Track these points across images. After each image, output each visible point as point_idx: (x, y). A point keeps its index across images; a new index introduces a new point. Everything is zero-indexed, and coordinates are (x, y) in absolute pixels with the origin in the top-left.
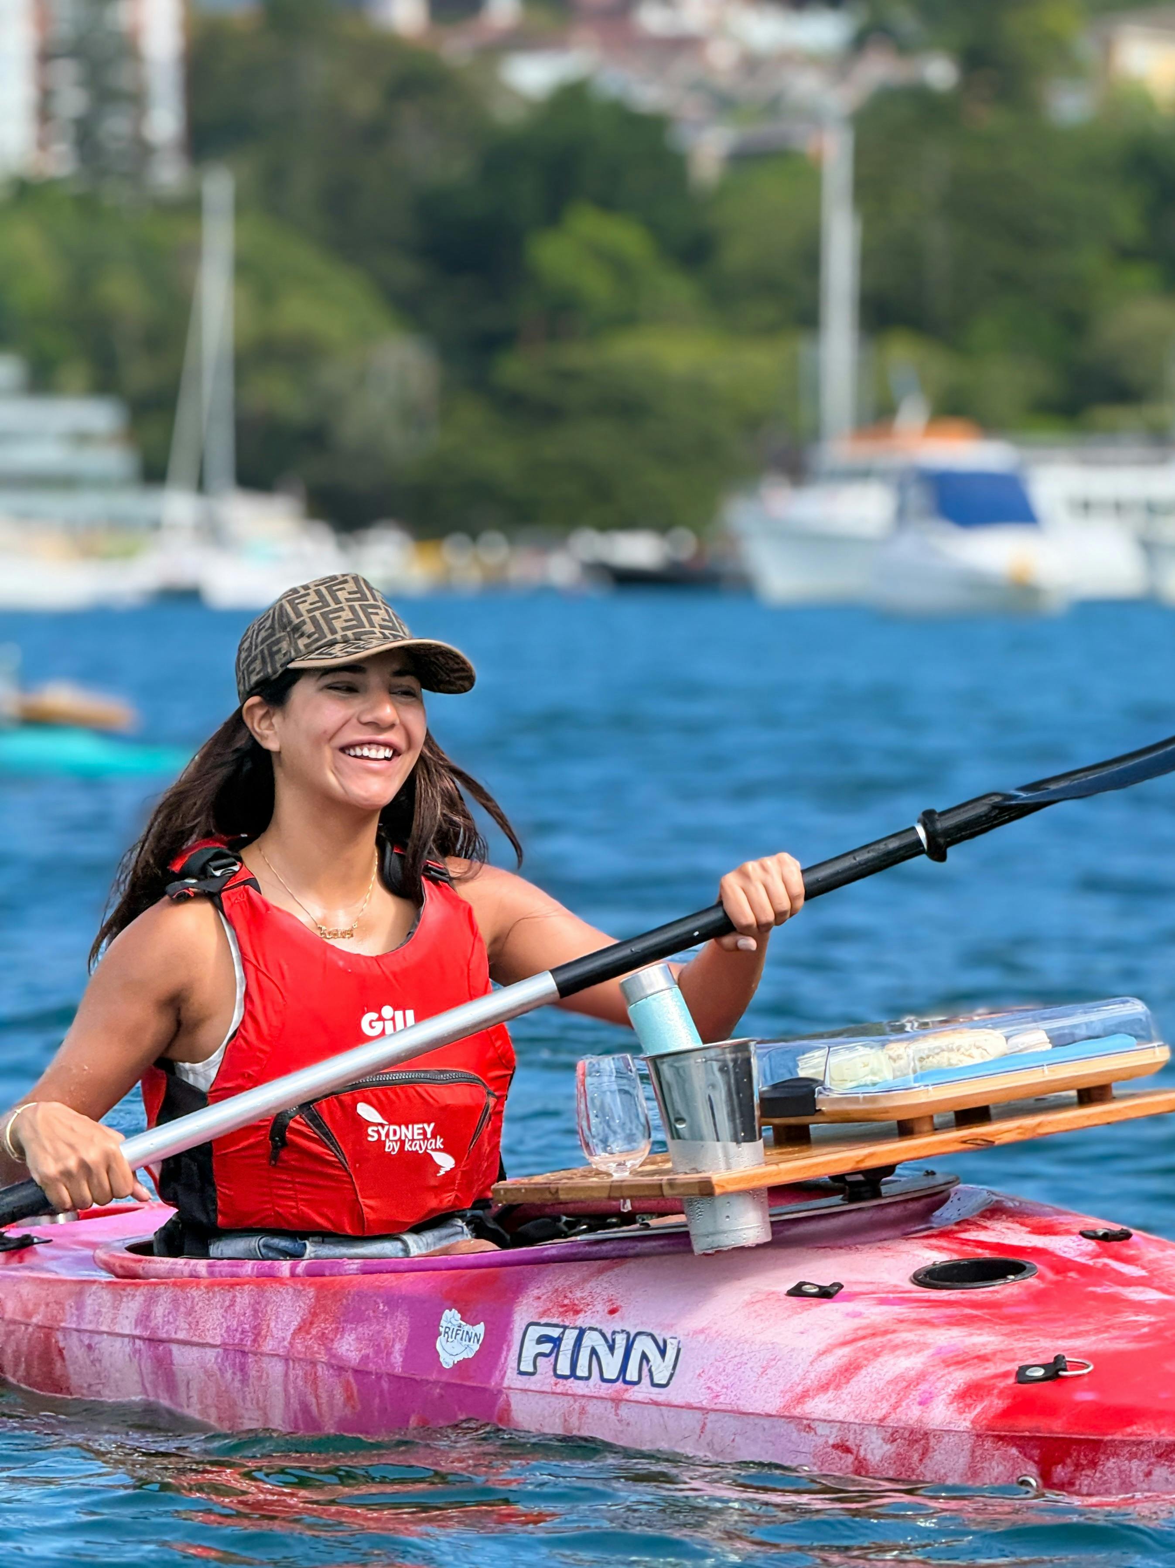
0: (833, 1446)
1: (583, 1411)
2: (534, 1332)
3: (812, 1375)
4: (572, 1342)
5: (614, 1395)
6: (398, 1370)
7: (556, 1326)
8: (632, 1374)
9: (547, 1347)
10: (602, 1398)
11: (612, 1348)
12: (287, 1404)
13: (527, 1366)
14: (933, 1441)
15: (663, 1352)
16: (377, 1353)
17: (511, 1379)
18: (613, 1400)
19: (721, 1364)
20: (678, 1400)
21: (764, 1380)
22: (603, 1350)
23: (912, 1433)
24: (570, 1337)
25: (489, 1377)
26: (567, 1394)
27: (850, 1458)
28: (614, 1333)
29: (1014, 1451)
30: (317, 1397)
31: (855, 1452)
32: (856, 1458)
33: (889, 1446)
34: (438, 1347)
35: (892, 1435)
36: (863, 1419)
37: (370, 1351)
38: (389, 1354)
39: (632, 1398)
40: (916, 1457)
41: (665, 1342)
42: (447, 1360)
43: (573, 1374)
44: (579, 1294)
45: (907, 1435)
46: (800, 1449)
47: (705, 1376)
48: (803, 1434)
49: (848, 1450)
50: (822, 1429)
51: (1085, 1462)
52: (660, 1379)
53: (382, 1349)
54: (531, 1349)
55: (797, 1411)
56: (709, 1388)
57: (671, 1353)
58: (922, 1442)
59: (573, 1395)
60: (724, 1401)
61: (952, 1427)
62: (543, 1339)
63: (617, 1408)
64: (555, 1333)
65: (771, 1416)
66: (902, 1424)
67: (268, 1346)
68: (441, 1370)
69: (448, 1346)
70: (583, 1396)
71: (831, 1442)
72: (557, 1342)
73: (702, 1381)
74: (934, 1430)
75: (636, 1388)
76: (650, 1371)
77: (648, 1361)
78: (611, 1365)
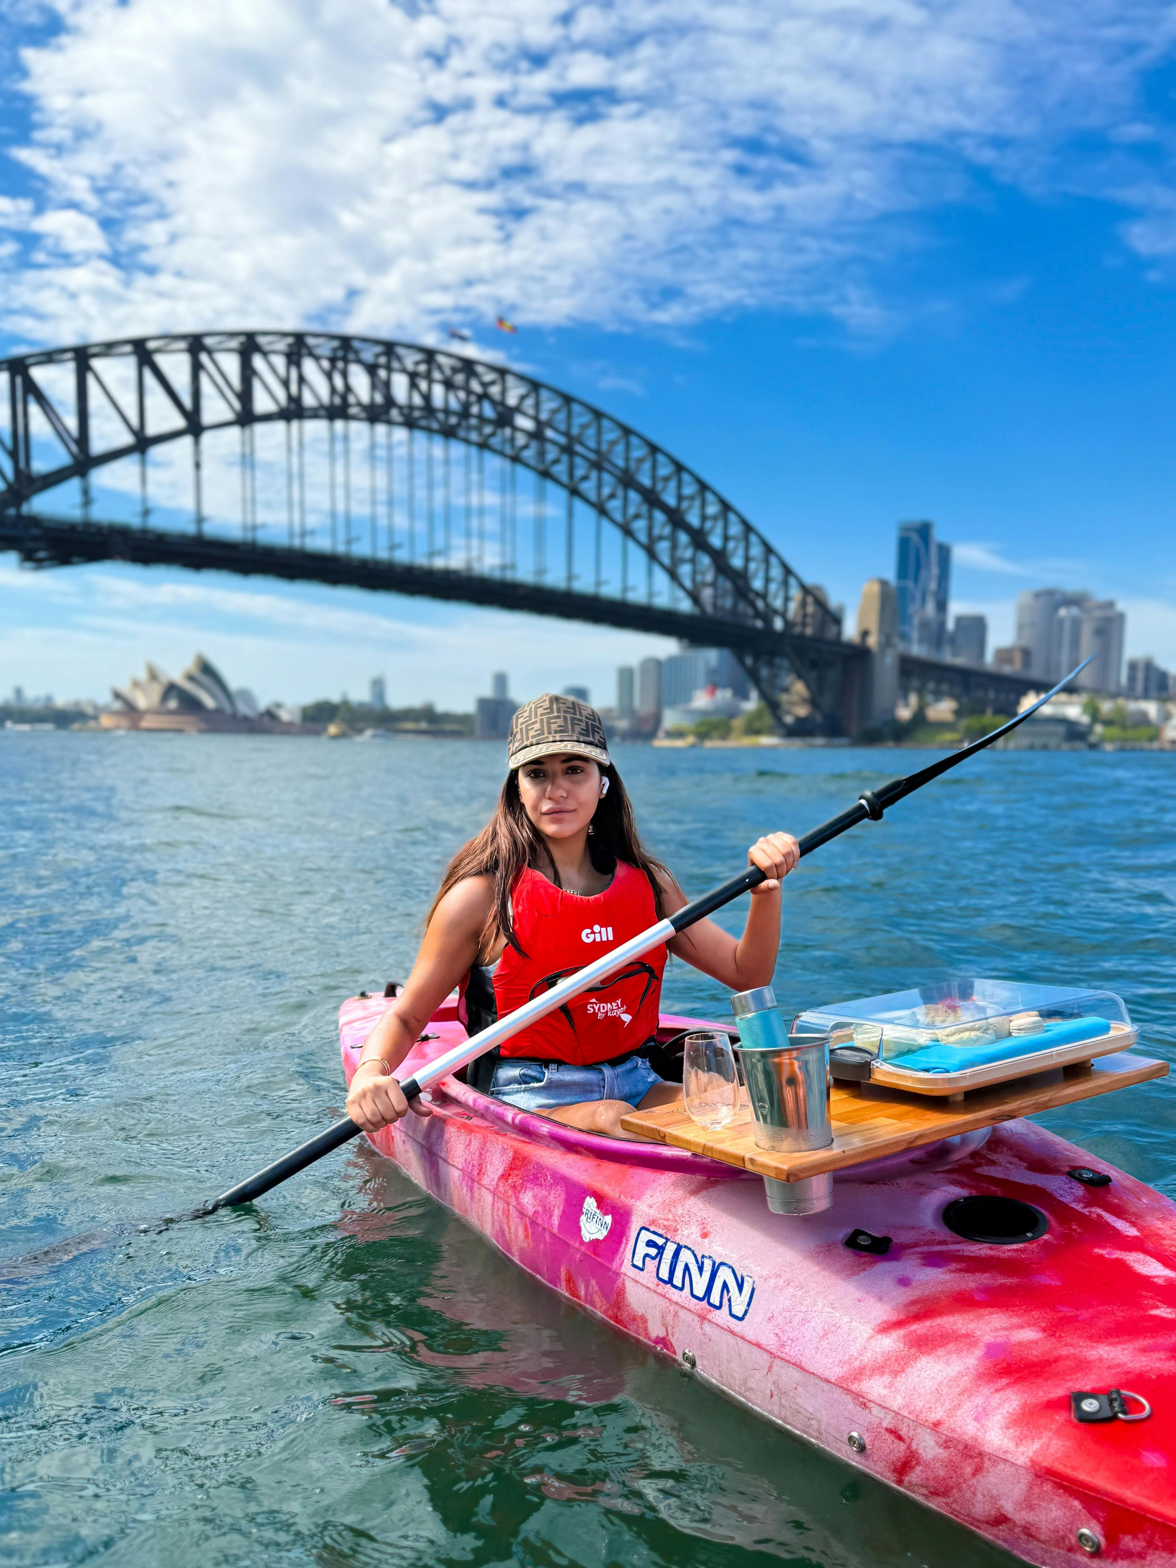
0: (887, 1429)
1: (676, 1315)
2: (645, 1236)
3: (869, 1354)
4: (671, 1254)
5: (700, 1312)
6: (555, 1230)
7: (661, 1236)
8: (715, 1298)
9: (653, 1251)
10: (690, 1310)
11: (701, 1269)
12: (493, 1225)
13: (638, 1262)
14: (987, 1464)
15: (740, 1287)
16: (545, 1211)
17: (626, 1268)
18: (699, 1316)
19: (788, 1314)
20: (750, 1336)
21: (824, 1343)
22: (694, 1269)
23: (966, 1447)
24: (670, 1249)
25: (612, 1260)
26: (664, 1296)
27: (902, 1446)
28: (703, 1257)
29: (1076, 1504)
30: (509, 1227)
31: (908, 1441)
32: (909, 1448)
33: (941, 1451)
34: (582, 1224)
35: (946, 1442)
36: (917, 1416)
37: (540, 1209)
38: (551, 1216)
39: (714, 1320)
40: (968, 1470)
41: (743, 1278)
42: (587, 1237)
43: (670, 1281)
44: (680, 1211)
45: (961, 1447)
46: (855, 1418)
47: (774, 1323)
48: (859, 1408)
49: (900, 1438)
50: (876, 1410)
51: (1160, 1544)
52: (738, 1311)
53: (547, 1211)
54: (642, 1249)
55: (855, 1387)
56: (777, 1335)
57: (747, 1289)
58: (976, 1460)
59: (670, 1300)
60: (791, 1352)
61: (1009, 1457)
62: (650, 1244)
63: (702, 1323)
64: (660, 1241)
65: (830, 1382)
66: (955, 1436)
67: (486, 1181)
68: (582, 1242)
69: (587, 1225)
70: (676, 1303)
71: (885, 1425)
72: (661, 1249)
73: (771, 1325)
74: (989, 1454)
75: (717, 1312)
76: (729, 1300)
77: (728, 1292)
78: (700, 1285)
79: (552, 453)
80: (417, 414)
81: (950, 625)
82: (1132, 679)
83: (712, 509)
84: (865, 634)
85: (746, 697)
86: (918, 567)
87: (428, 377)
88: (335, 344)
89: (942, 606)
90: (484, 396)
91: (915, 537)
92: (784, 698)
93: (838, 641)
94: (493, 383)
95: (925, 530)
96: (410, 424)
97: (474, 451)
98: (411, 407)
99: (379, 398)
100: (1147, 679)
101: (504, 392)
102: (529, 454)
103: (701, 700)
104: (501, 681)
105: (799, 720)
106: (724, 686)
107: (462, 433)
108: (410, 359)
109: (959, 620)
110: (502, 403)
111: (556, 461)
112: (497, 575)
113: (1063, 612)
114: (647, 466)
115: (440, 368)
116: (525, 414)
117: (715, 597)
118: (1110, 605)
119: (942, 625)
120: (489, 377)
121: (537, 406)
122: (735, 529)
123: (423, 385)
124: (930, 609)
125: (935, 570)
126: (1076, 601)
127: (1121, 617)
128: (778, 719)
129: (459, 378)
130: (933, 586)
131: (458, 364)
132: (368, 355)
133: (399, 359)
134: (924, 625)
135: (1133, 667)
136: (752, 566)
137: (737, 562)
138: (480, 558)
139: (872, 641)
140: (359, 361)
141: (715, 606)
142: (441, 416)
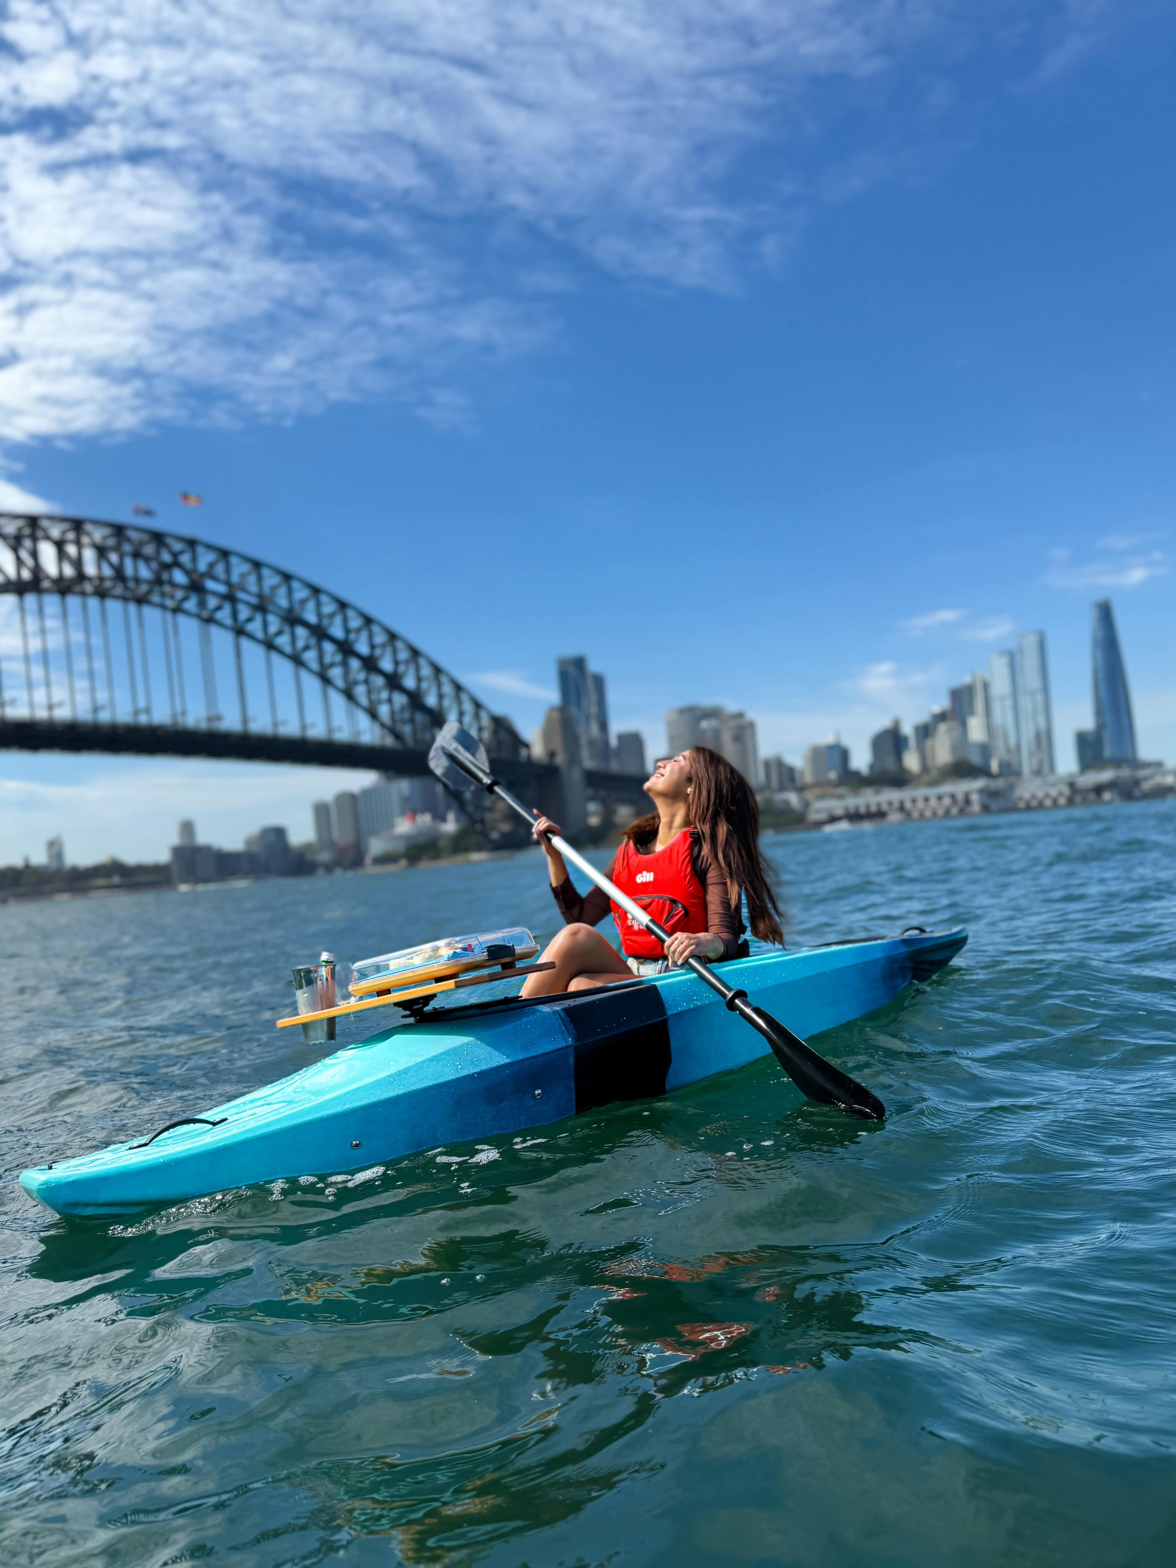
79: (244, 613)
80: (108, 584)
81: (613, 742)
82: (768, 775)
83: (403, 655)
84: (552, 754)
85: (444, 819)
86: (579, 696)
87: (117, 548)
88: (20, 523)
89: (604, 726)
90: (177, 564)
91: (572, 670)
92: (488, 816)
93: (530, 761)
94: (182, 552)
95: (579, 663)
96: (102, 594)
97: (169, 616)
98: (101, 579)
99: (69, 571)
100: (780, 774)
101: (194, 559)
102: (224, 615)
103: (403, 826)
104: (187, 828)
105: (504, 835)
106: (423, 812)
107: (156, 598)
108: (98, 534)
109: (621, 737)
110: (195, 570)
111: (250, 620)
112: (204, 726)
113: (705, 724)
114: (338, 620)
115: (129, 540)
116: (215, 578)
117: (414, 732)
118: (740, 715)
119: (606, 742)
120: (177, 546)
121: (228, 570)
122: (426, 671)
123: (114, 558)
124: (595, 730)
125: (593, 697)
126: (713, 713)
127: (751, 726)
128: (485, 834)
129: (149, 550)
130: (594, 709)
131: (145, 537)
132: (55, 532)
133: (89, 534)
134: (591, 743)
135: (767, 764)
136: (446, 702)
137: (431, 700)
138: (184, 713)
139: (560, 759)
140: (48, 538)
141: (415, 740)
142: (131, 584)
